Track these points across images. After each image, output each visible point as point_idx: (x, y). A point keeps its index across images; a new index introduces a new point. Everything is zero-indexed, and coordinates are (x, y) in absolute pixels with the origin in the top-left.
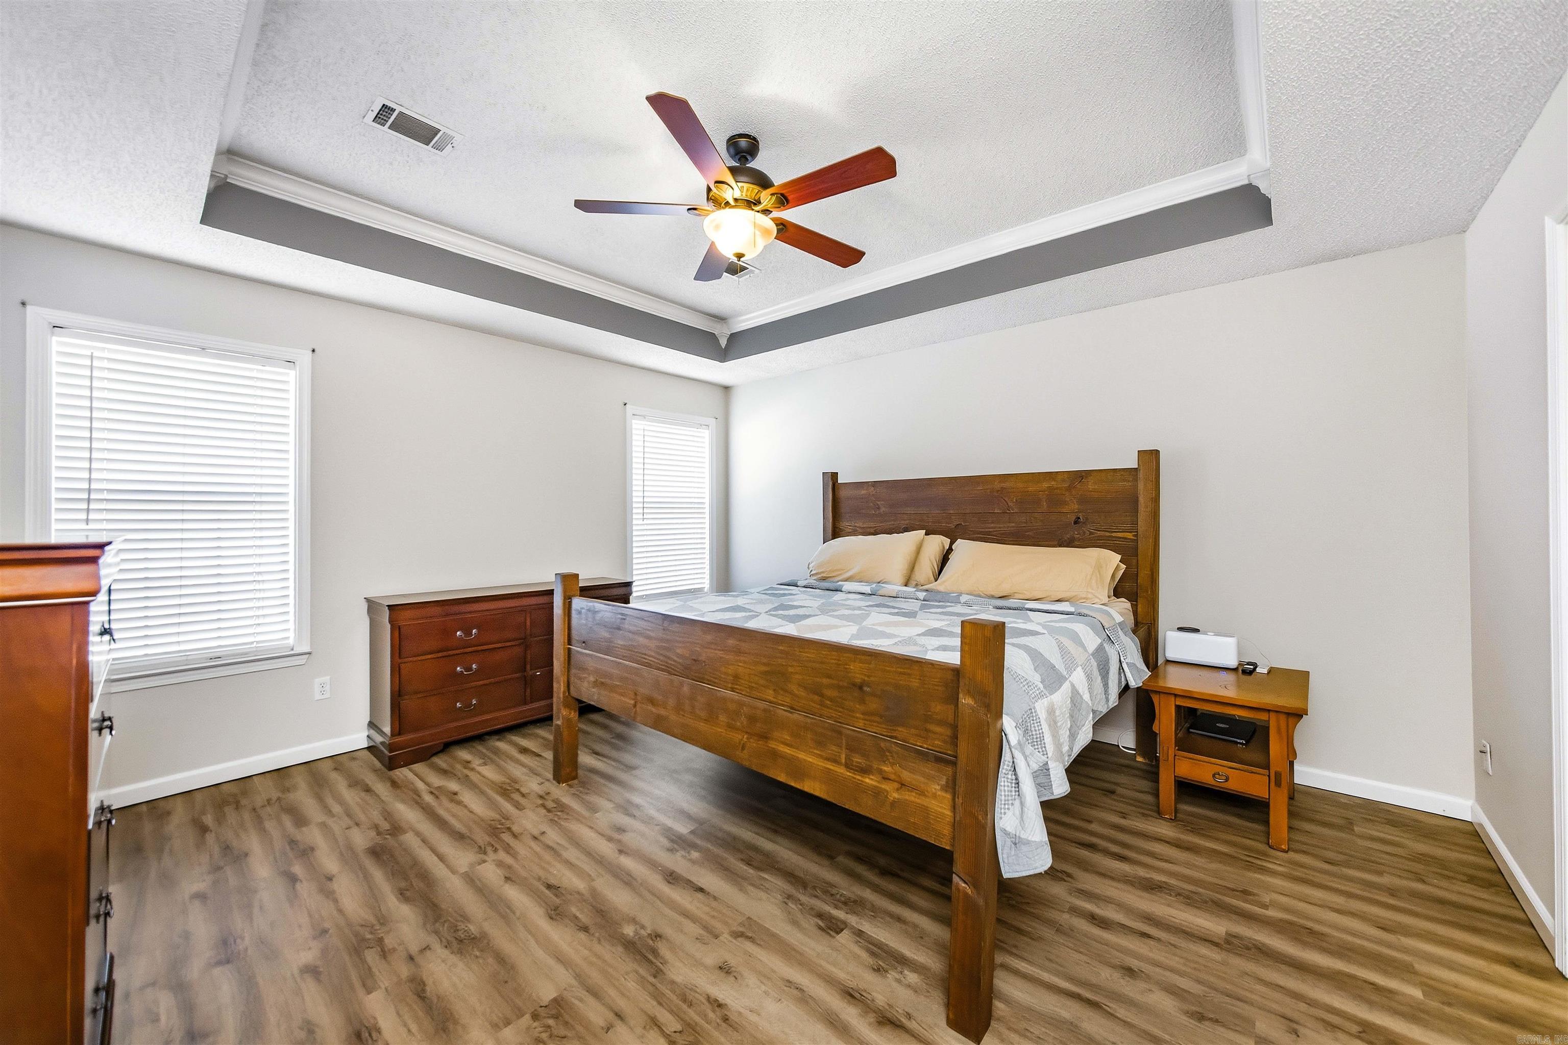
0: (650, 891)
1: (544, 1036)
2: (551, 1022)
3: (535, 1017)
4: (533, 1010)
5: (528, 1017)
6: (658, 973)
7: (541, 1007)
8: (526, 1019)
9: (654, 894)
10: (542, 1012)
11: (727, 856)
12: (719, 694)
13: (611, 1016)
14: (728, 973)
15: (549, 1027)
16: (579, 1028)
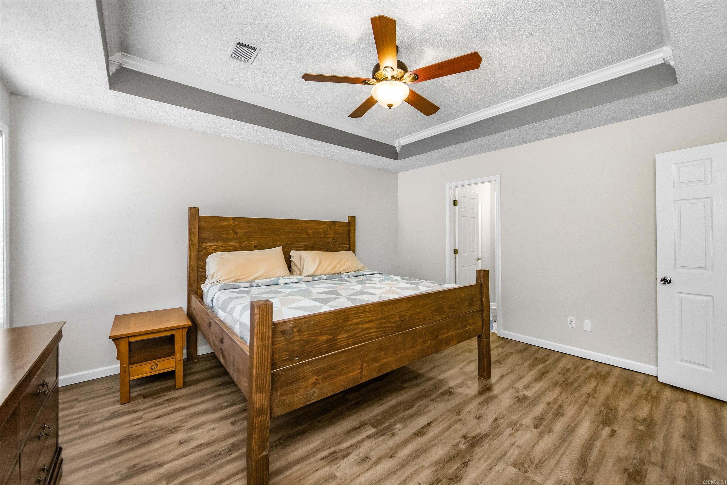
0: (431, 442)
1: (533, 466)
2: (526, 466)
3: (526, 472)
4: (523, 473)
5: (527, 474)
6: (486, 435)
7: (520, 471)
8: (529, 475)
9: (436, 438)
10: (522, 469)
11: (402, 415)
12: (417, 330)
13: (514, 446)
14: (480, 417)
15: (528, 465)
16: (524, 456)
